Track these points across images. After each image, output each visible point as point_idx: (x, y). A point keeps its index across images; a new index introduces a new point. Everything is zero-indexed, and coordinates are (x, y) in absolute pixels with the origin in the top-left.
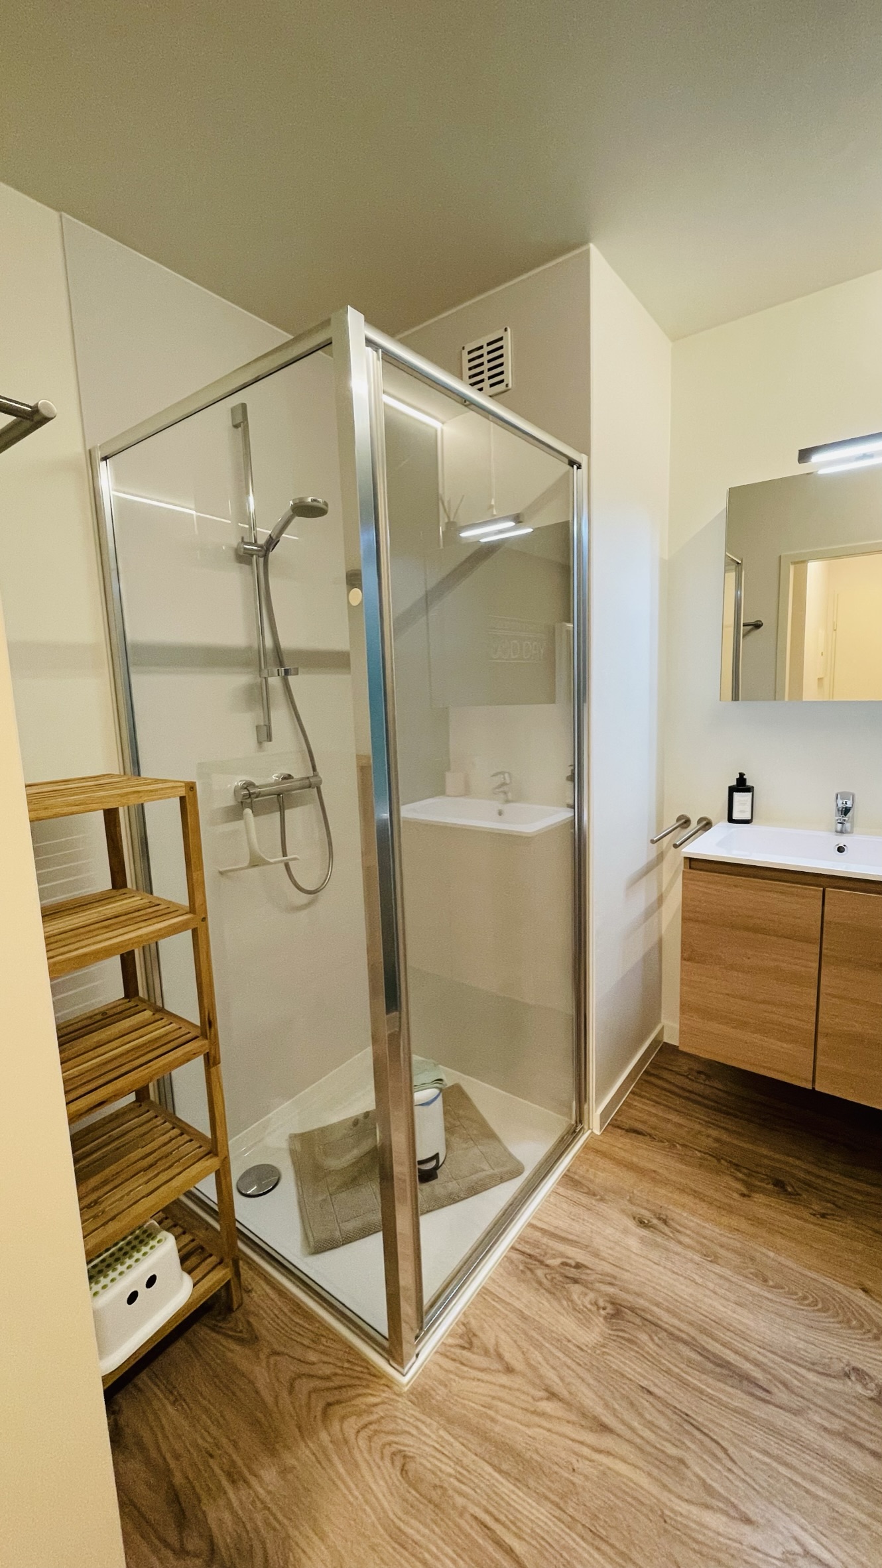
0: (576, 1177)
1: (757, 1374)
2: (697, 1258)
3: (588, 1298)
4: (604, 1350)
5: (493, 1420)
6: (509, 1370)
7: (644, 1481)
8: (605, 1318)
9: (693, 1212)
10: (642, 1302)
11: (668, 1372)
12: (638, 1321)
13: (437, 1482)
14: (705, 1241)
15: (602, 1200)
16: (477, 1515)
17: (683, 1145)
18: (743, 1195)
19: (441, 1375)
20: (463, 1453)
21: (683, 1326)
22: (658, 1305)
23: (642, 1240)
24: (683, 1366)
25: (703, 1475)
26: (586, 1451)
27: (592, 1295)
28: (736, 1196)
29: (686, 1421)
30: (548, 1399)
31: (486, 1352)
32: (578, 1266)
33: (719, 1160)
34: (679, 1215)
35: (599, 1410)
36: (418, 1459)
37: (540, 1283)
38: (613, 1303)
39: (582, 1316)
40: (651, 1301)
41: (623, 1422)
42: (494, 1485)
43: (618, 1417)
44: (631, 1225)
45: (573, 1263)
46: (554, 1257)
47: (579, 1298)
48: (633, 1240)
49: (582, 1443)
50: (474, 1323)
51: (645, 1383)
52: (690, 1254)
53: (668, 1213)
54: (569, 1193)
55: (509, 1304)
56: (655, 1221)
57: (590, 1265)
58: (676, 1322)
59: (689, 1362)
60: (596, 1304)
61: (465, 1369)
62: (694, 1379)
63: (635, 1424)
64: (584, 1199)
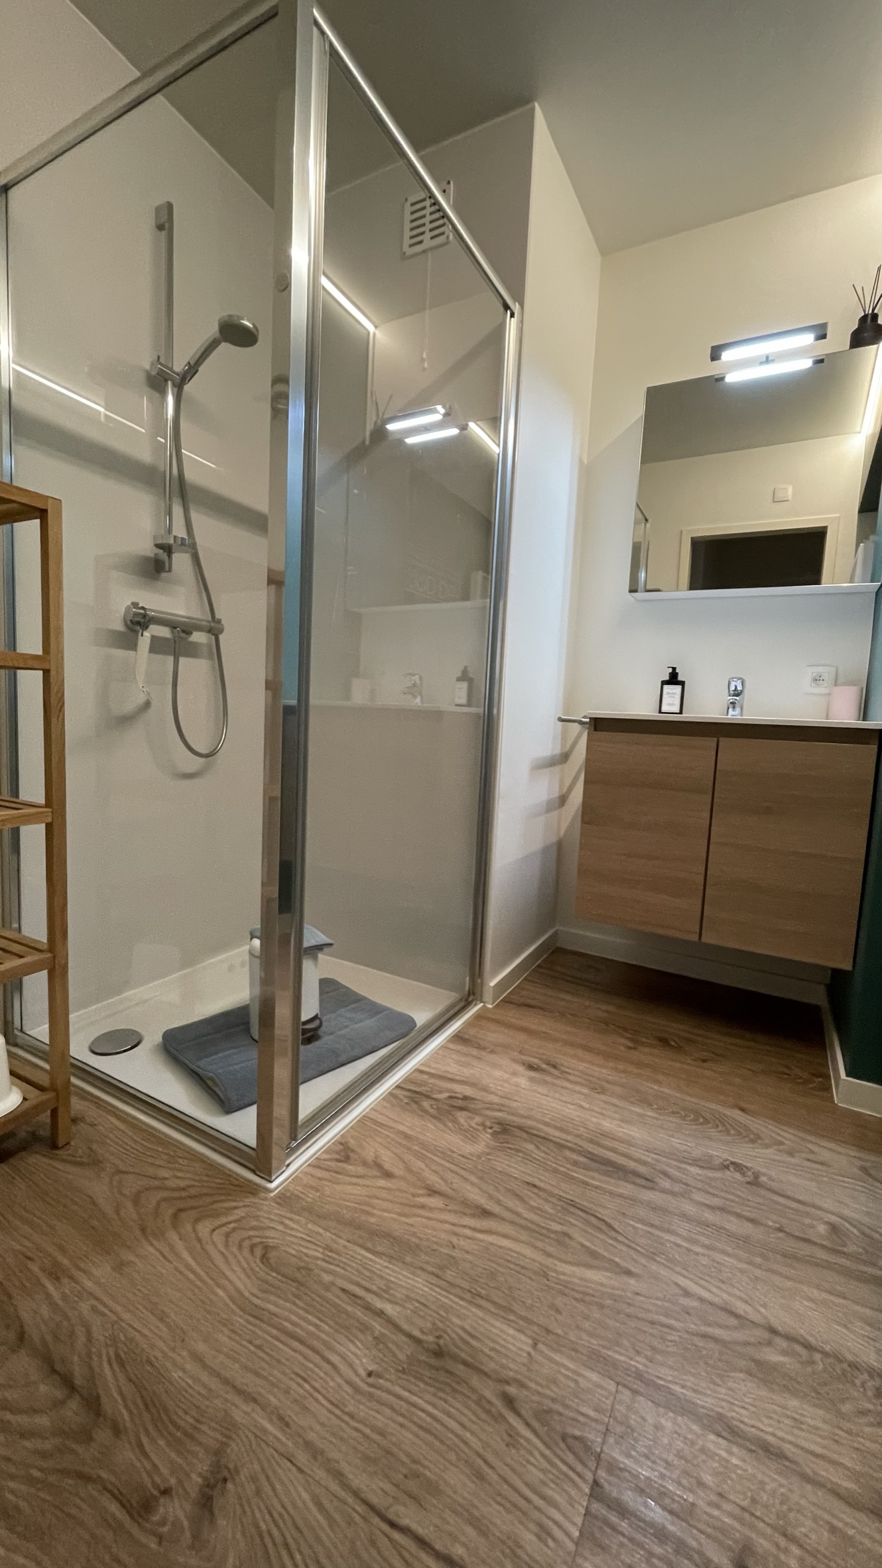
0: (467, 1036)
1: (642, 1169)
2: (585, 1091)
3: (475, 1121)
4: (488, 1157)
5: (368, 1213)
6: (388, 1175)
7: (528, 1251)
8: (492, 1134)
9: (581, 1060)
10: (530, 1123)
11: (556, 1171)
12: (525, 1135)
13: (302, 1264)
14: (591, 1078)
15: (492, 1052)
16: (344, 1287)
17: (572, 1015)
18: (630, 1048)
19: (313, 1183)
20: (333, 1240)
21: (569, 1138)
22: (546, 1124)
23: (531, 1079)
24: (568, 1166)
25: (588, 1244)
26: (468, 1232)
27: (478, 1119)
28: (622, 1048)
29: (571, 1205)
30: (429, 1195)
31: (365, 1164)
32: (465, 1098)
33: (607, 1025)
34: (568, 1061)
35: (482, 1201)
36: (282, 1248)
37: (426, 1112)
38: (499, 1124)
39: (469, 1135)
40: (538, 1121)
41: (507, 1209)
42: (366, 1263)
43: (502, 1205)
44: (521, 1069)
45: (460, 1096)
46: (440, 1092)
47: (466, 1121)
48: (523, 1080)
49: (465, 1226)
50: (352, 1142)
51: (530, 1179)
52: (577, 1088)
53: (558, 1061)
54: (459, 1047)
55: (392, 1128)
56: (544, 1066)
57: (478, 1098)
58: (564, 1136)
59: (575, 1163)
60: (483, 1125)
61: (341, 1177)
62: (579, 1175)
63: (520, 1210)
64: (475, 1052)
